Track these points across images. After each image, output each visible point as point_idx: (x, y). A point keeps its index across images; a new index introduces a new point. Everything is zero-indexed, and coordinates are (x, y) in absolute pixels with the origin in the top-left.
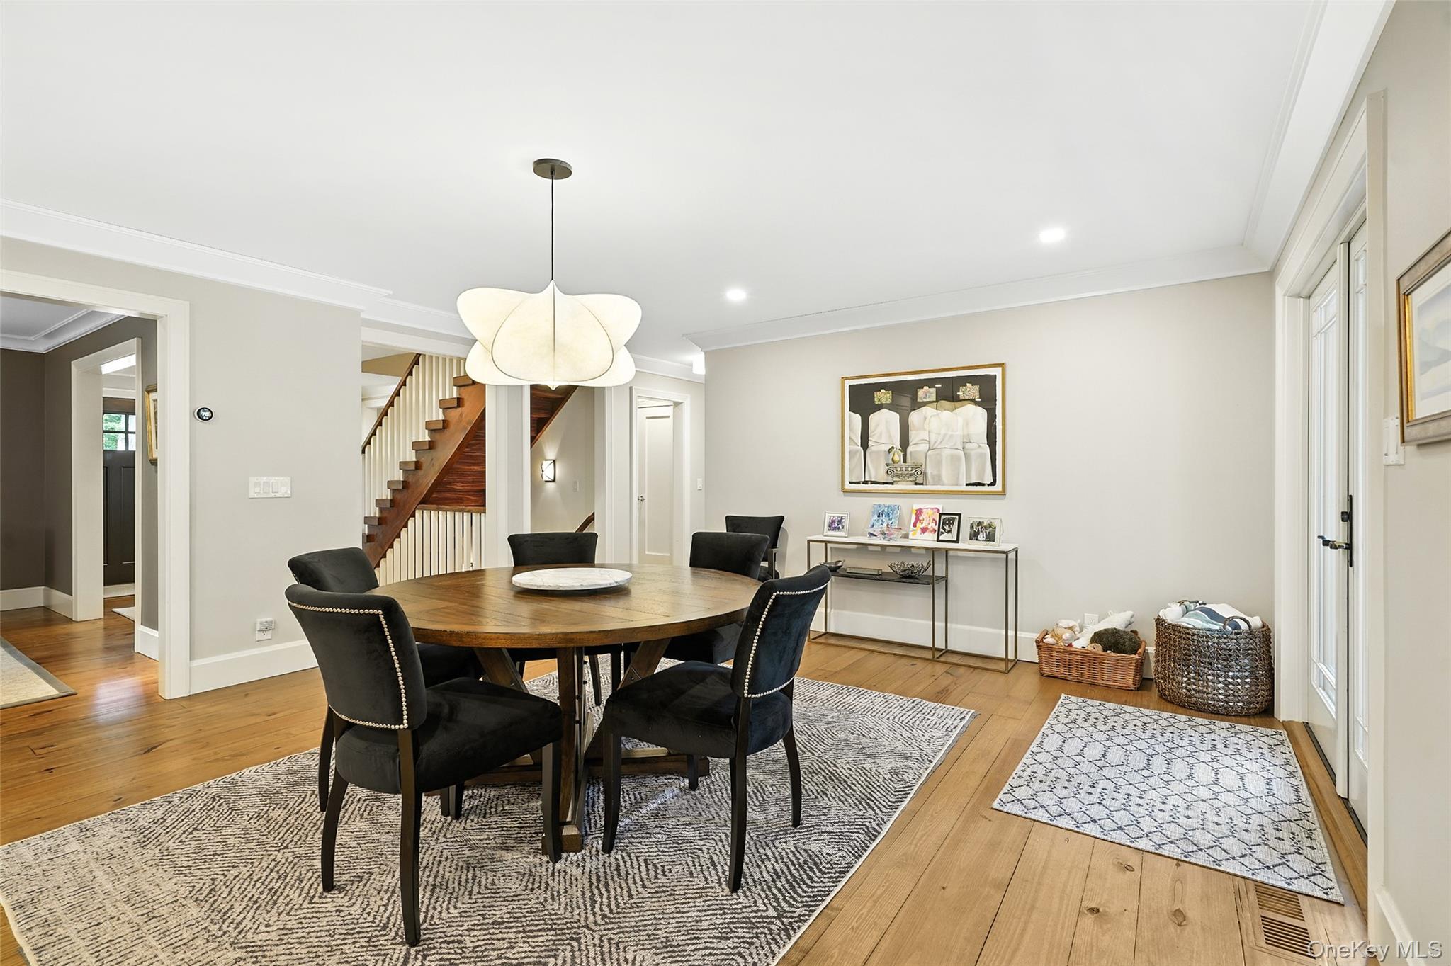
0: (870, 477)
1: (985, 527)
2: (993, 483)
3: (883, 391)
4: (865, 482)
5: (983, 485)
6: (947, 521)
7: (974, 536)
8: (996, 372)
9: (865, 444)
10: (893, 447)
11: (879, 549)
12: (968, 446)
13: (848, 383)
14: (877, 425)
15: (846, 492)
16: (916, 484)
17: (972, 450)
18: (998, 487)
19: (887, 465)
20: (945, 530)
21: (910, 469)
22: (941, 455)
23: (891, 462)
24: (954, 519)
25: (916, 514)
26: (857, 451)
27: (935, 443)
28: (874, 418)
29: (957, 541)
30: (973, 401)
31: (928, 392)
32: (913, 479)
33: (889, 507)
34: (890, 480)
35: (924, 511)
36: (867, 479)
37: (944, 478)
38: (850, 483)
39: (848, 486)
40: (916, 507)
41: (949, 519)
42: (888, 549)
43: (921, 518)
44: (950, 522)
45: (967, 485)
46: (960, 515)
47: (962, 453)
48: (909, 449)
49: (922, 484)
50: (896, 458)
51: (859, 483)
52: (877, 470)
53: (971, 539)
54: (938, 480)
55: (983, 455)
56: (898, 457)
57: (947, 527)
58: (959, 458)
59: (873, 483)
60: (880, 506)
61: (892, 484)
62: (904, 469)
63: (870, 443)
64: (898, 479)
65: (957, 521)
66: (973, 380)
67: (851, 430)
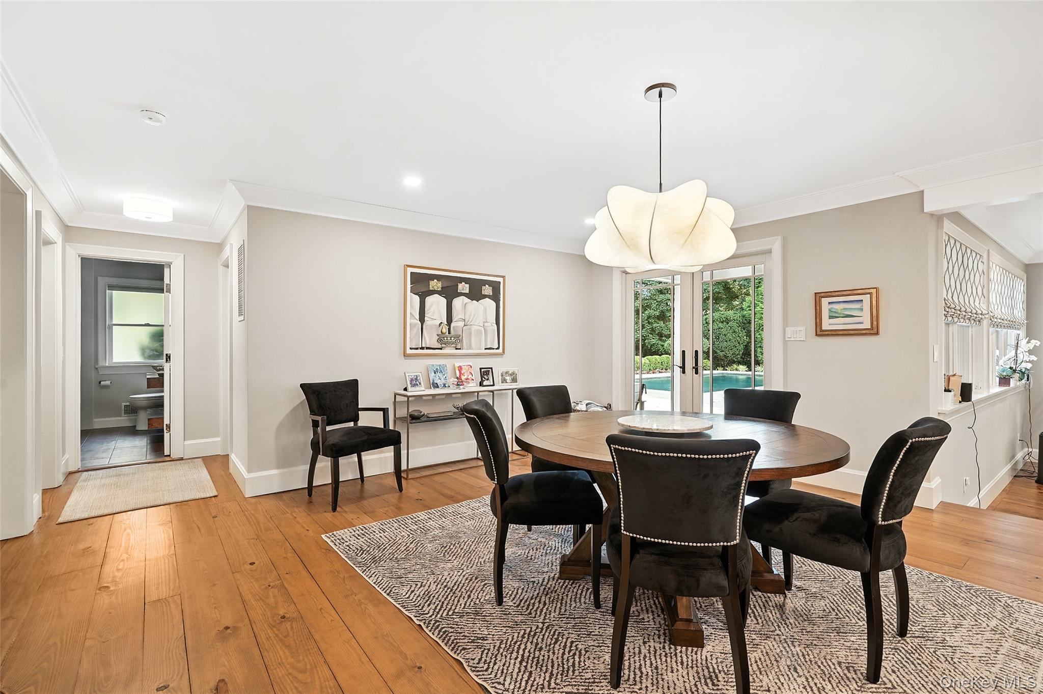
0: (426, 345)
1: (510, 374)
2: (498, 348)
3: (436, 280)
4: (422, 348)
5: (494, 349)
6: (485, 373)
7: (504, 381)
8: (501, 280)
9: (422, 319)
10: (442, 323)
11: (431, 397)
12: (486, 324)
13: (410, 270)
14: (431, 306)
15: (406, 355)
16: (456, 349)
17: (488, 327)
18: (500, 350)
19: (438, 335)
20: (485, 378)
21: (453, 339)
22: (470, 329)
23: (440, 333)
24: (489, 371)
25: (459, 370)
26: (415, 325)
27: (468, 321)
28: (429, 300)
29: (493, 385)
30: (488, 297)
31: (465, 286)
32: (454, 346)
33: (440, 366)
34: (440, 346)
35: (463, 367)
36: (423, 346)
37: (473, 345)
38: (411, 349)
39: (409, 351)
40: (457, 365)
41: (486, 372)
42: (437, 397)
43: (462, 372)
44: (487, 373)
45: (485, 349)
46: (491, 368)
47: (482, 329)
48: (453, 325)
49: (460, 349)
50: (444, 331)
51: (417, 349)
52: (431, 339)
53: (502, 382)
54: (470, 347)
55: (494, 330)
56: (445, 330)
57: (486, 377)
58: (482, 333)
59: (428, 348)
60: (433, 365)
61: (441, 349)
62: (449, 338)
63: (426, 319)
64: (445, 346)
65: (491, 372)
66: (490, 283)
67: (411, 307)
